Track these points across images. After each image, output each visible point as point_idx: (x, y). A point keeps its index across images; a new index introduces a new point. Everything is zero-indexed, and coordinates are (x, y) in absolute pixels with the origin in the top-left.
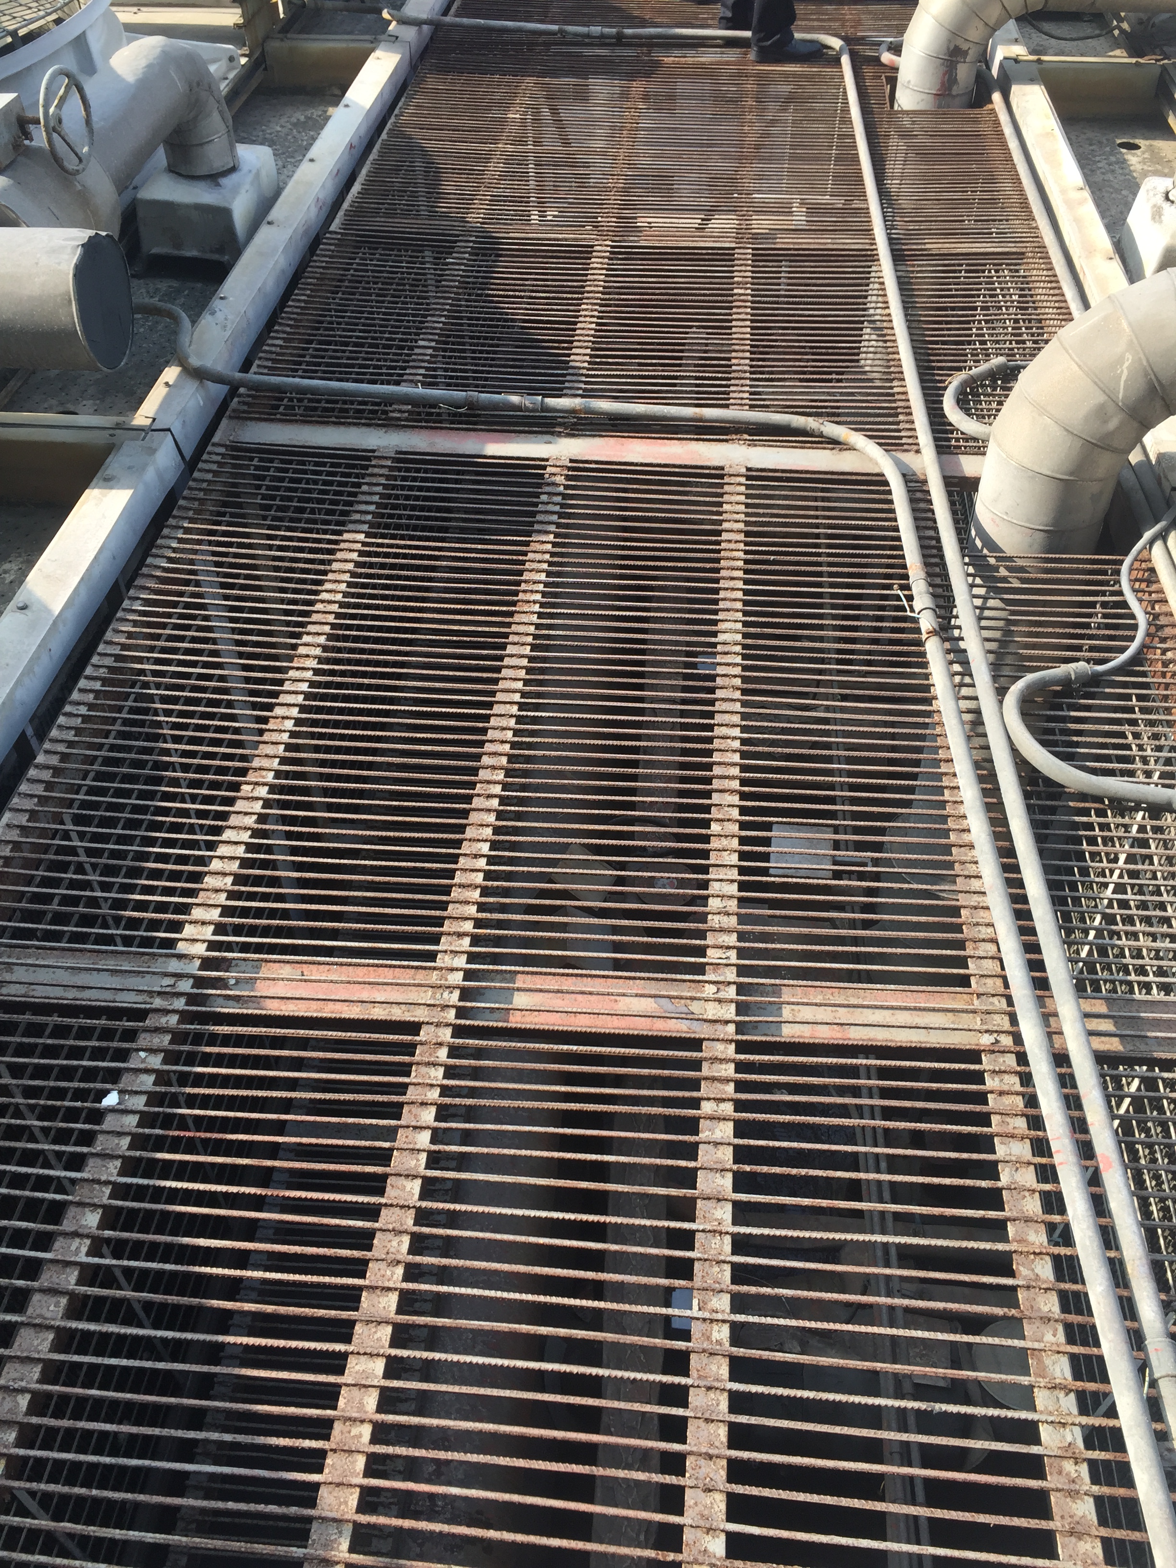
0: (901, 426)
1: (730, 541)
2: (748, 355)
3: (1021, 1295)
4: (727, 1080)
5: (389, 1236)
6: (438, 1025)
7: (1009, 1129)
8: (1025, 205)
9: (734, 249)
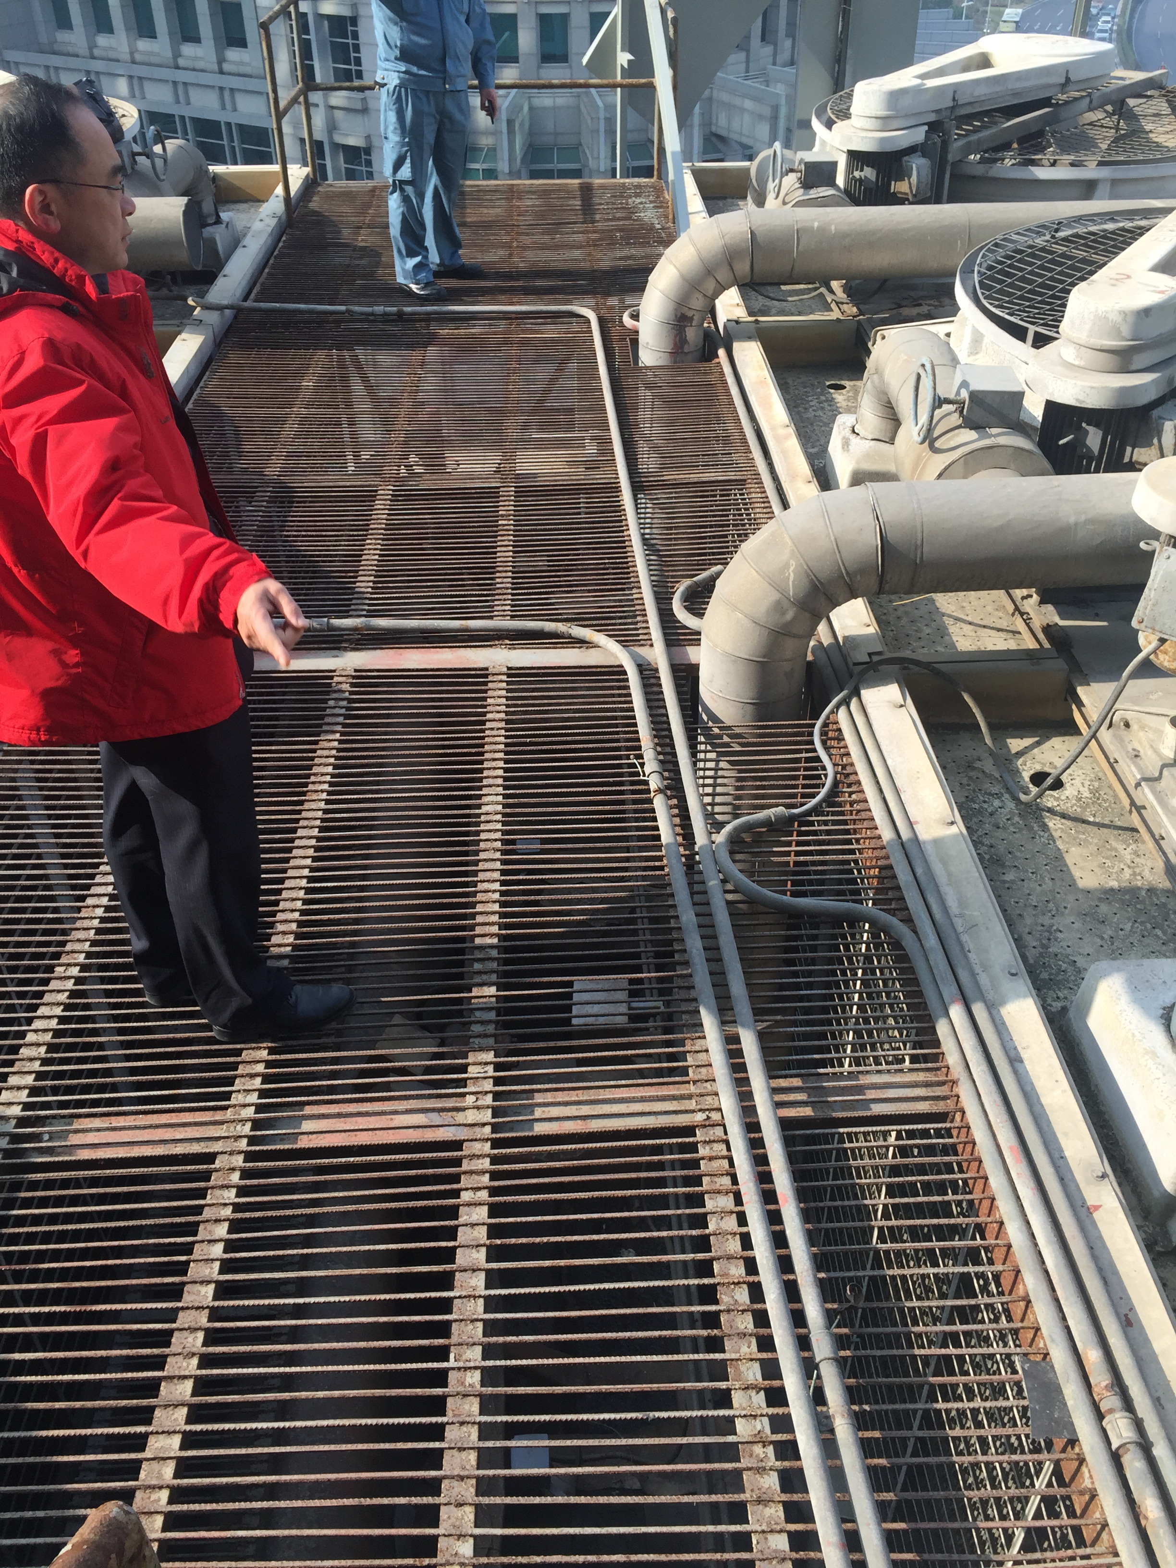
0: (638, 626)
1: (492, 729)
2: (510, 574)
3: (723, 1318)
4: (483, 1172)
5: (185, 1334)
6: (231, 1153)
7: (717, 1187)
8: (744, 441)
9: (498, 488)
